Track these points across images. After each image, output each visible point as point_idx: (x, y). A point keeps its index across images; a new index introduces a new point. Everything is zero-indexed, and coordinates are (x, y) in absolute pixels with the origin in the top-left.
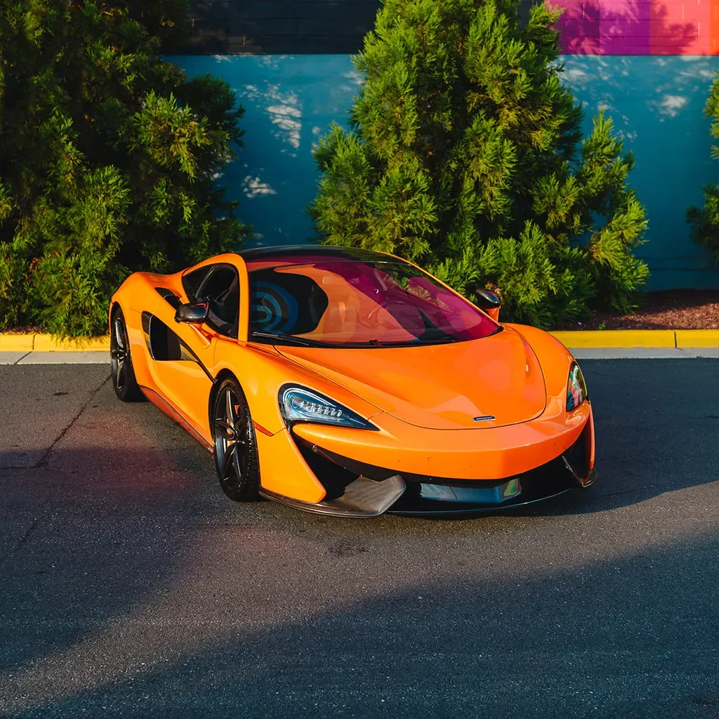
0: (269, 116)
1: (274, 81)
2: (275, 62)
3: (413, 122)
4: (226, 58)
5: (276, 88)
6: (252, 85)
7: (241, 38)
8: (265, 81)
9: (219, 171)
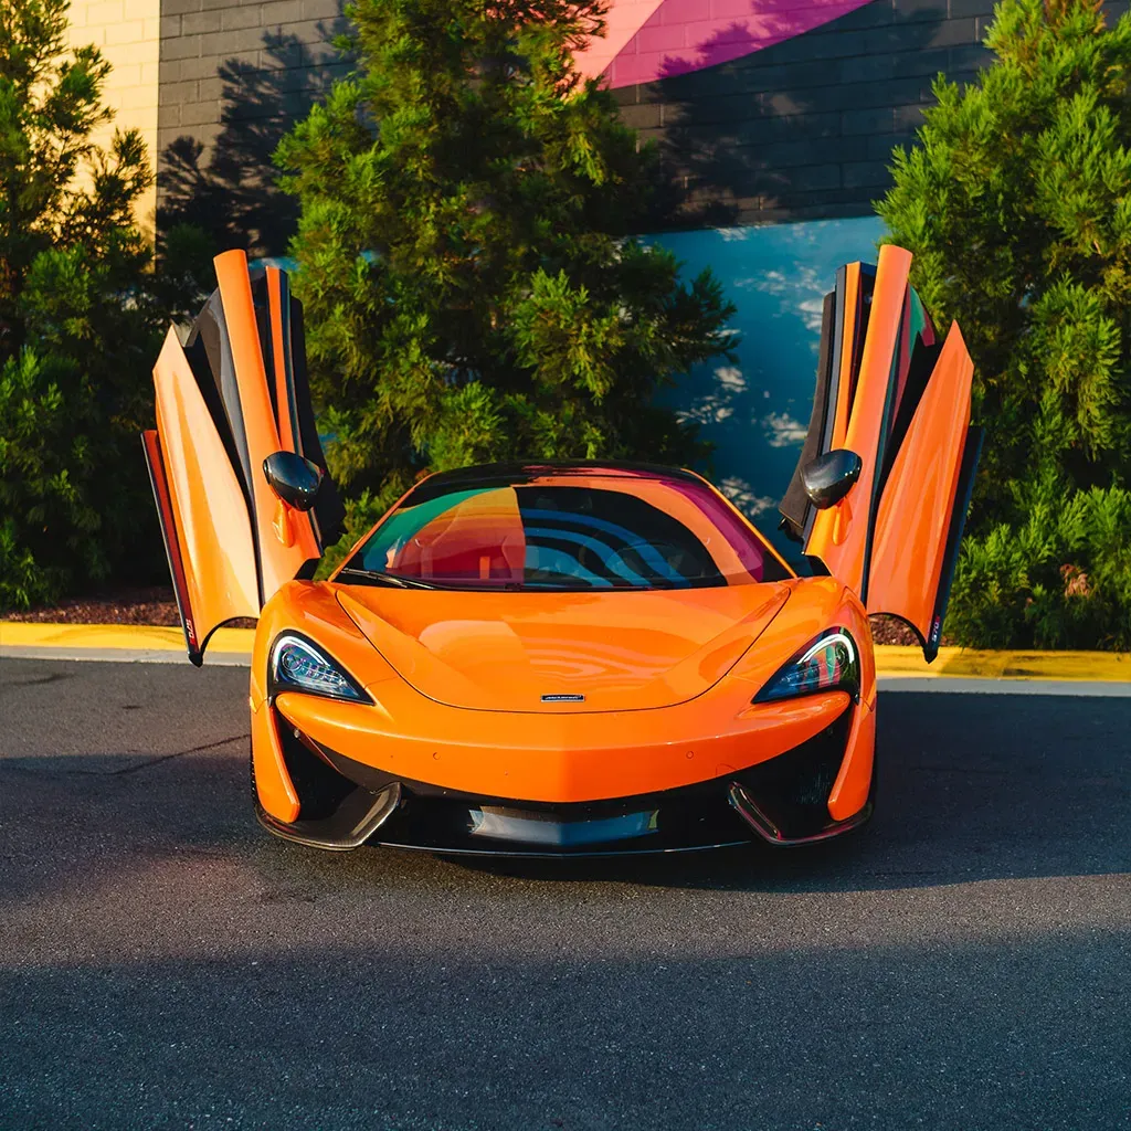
0: (802, 317)
1: (809, 262)
2: (810, 232)
3: (934, 294)
4: (735, 232)
5: (812, 273)
6: (776, 270)
7: (756, 200)
8: (796, 263)
9: (726, 406)
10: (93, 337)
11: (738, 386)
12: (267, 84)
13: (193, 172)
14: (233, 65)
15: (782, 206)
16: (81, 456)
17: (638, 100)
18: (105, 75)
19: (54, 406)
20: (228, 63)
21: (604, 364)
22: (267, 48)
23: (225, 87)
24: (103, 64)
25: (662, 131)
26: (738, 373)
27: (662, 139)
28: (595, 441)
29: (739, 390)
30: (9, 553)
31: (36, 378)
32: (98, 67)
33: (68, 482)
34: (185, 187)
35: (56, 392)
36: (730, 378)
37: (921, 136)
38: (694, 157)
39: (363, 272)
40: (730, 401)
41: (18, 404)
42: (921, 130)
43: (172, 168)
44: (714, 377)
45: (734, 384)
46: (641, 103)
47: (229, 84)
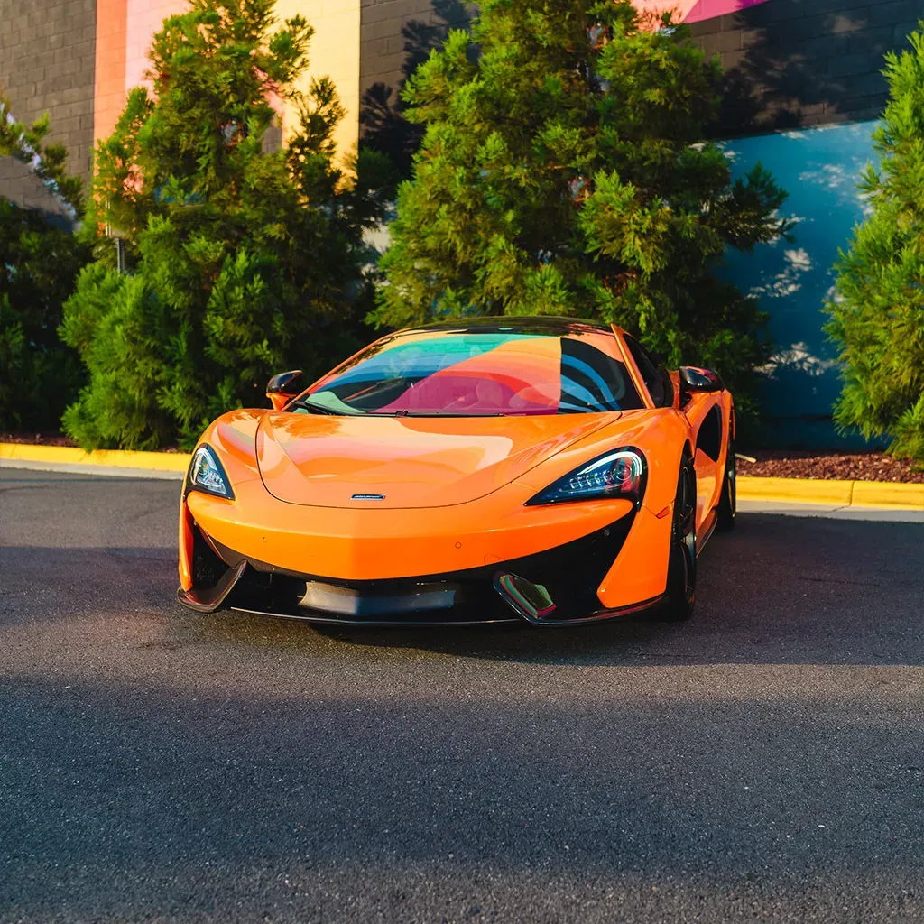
0: (859, 205)
2: (866, 131)
7: (821, 105)
8: (854, 159)
9: (795, 282)
10: (288, 238)
11: (805, 265)
12: (435, 38)
13: (384, 110)
14: (412, 25)
15: (839, 111)
16: (278, 329)
17: (722, 28)
18: (311, 37)
19: (257, 291)
20: (409, 25)
21: (656, 247)
22: (435, 10)
23: (407, 43)
24: (308, 29)
25: (743, 53)
26: (805, 255)
27: (742, 59)
28: (646, 311)
29: (806, 269)
30: (227, 404)
31: (246, 270)
32: (304, 32)
33: (268, 349)
34: (378, 122)
35: (259, 280)
36: (798, 258)
37: (911, 40)
38: (769, 73)
39: (461, 179)
40: (799, 278)
41: (232, 290)
42: (910, 35)
43: (368, 107)
44: (786, 259)
45: (801, 264)
46: (725, 30)
47: (409, 40)
